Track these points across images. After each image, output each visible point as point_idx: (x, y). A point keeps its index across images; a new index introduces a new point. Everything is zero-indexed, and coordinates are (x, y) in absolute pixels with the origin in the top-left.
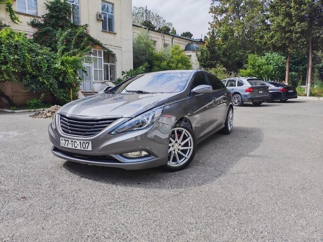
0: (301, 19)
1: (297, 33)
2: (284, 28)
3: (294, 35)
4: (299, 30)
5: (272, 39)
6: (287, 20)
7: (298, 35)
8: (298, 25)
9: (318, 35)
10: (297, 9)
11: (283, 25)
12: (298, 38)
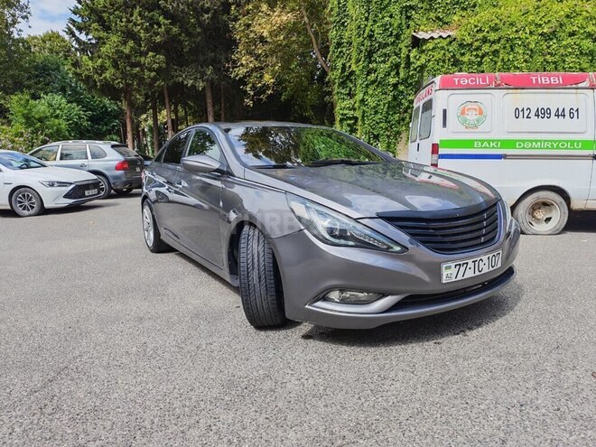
0: (156, 48)
1: (150, 70)
2: (128, 57)
3: (147, 73)
4: (156, 66)
5: (103, 72)
6: (131, 43)
7: (153, 74)
8: (153, 57)
9: (180, 79)
10: (147, 30)
11: (127, 51)
12: (154, 80)
